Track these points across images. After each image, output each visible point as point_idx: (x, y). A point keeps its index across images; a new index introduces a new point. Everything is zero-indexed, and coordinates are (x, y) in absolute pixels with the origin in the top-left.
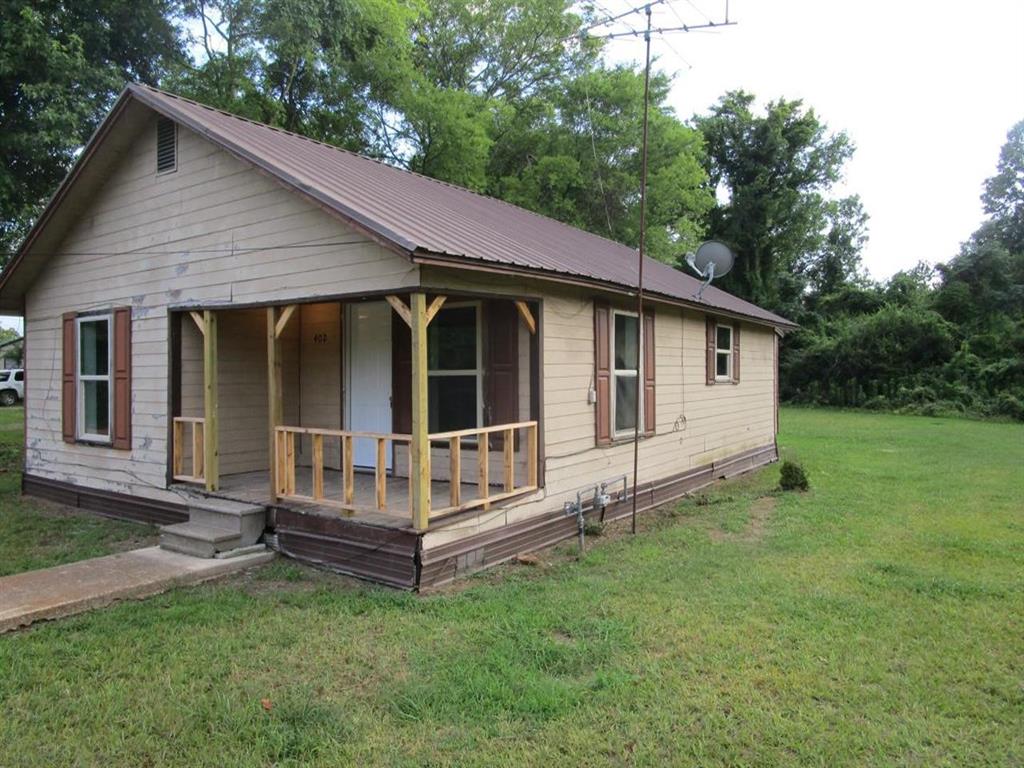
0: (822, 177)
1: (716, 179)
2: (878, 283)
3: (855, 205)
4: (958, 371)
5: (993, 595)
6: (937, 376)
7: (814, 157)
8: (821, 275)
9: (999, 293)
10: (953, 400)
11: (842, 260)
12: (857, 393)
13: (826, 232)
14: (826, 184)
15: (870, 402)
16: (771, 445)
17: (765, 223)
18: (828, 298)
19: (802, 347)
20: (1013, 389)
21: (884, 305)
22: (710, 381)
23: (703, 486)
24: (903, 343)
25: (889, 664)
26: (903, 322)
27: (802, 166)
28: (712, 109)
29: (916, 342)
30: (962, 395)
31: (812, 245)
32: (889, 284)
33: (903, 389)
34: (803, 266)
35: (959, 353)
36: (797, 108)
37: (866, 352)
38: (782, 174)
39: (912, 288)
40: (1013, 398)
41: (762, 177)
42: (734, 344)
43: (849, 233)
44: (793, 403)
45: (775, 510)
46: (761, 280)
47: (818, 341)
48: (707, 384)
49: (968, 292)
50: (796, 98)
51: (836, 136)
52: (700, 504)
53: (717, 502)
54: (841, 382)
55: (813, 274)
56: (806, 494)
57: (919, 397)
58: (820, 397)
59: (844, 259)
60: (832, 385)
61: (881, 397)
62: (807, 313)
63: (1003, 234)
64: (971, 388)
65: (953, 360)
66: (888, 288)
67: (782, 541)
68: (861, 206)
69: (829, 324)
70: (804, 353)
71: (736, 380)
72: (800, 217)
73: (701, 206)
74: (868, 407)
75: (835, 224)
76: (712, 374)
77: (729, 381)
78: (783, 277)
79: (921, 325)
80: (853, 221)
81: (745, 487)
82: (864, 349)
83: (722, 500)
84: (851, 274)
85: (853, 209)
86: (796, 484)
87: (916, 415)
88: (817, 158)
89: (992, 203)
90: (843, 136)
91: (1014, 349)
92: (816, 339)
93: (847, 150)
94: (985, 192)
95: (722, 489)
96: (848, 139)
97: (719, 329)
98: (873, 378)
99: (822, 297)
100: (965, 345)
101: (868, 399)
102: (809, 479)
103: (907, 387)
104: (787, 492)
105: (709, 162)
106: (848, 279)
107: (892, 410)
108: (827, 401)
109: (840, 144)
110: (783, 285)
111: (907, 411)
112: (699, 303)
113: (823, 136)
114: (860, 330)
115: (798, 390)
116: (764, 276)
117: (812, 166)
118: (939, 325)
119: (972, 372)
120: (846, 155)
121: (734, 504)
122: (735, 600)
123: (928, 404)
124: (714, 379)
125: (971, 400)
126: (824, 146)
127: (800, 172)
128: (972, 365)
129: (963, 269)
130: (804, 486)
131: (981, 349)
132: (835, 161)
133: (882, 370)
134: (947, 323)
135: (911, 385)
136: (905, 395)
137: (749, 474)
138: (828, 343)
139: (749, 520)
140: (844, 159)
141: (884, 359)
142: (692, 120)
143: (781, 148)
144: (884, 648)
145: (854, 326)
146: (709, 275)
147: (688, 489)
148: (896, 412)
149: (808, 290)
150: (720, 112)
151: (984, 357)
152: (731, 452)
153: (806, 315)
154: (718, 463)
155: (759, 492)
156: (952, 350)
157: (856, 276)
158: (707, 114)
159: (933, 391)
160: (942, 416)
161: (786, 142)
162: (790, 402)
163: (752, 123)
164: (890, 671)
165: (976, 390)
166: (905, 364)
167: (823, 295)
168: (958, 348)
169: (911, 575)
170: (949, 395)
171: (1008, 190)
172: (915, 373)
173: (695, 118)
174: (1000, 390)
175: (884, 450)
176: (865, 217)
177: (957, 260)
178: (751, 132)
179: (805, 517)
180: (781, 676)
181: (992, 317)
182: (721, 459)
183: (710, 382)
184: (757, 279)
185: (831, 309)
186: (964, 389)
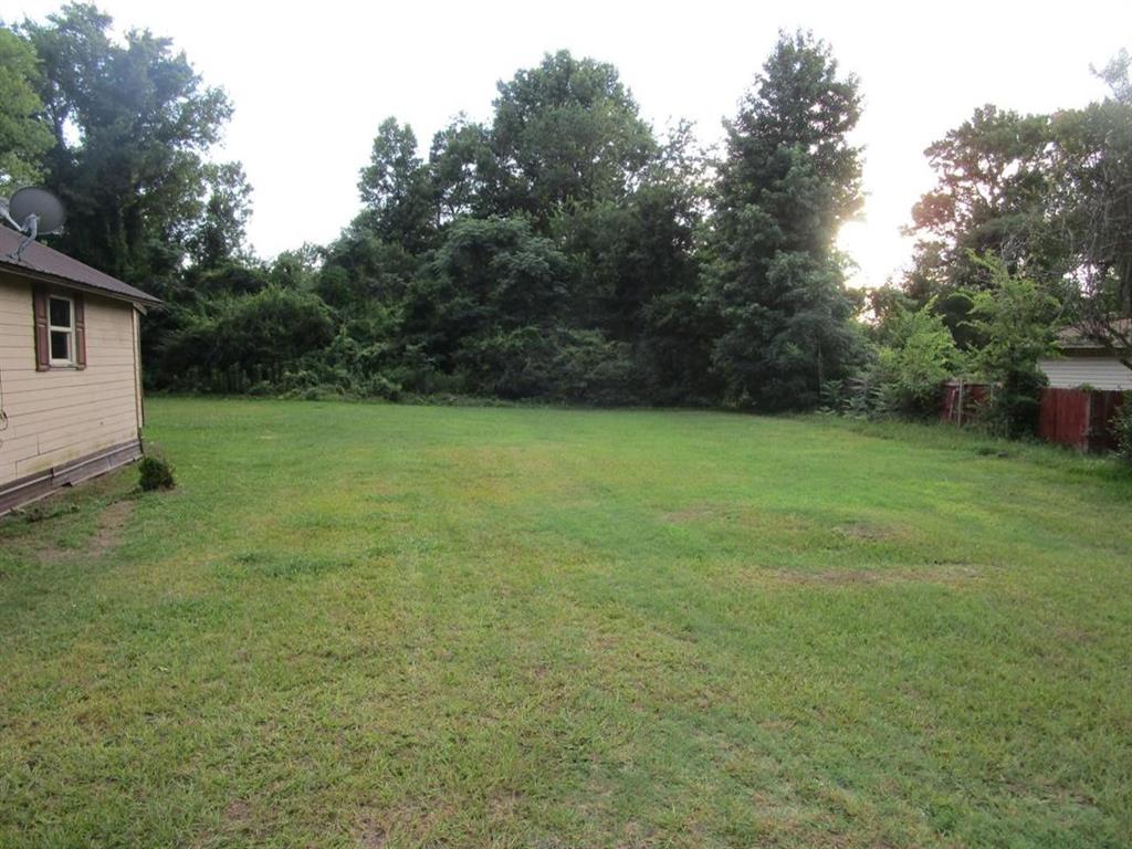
0: (196, 135)
1: (63, 112)
2: (264, 262)
3: (238, 173)
4: (338, 355)
5: (343, 565)
6: (319, 360)
7: (187, 110)
8: (202, 247)
9: (372, 280)
10: (333, 383)
11: (224, 233)
12: (241, 380)
13: (206, 199)
14: (202, 143)
15: (254, 388)
16: (134, 441)
17: (129, 178)
18: (210, 274)
19: (178, 327)
20: (385, 372)
21: (267, 286)
22: (41, 365)
23: (39, 498)
24: (286, 326)
25: (235, 656)
26: (286, 304)
27: (174, 118)
28: (52, 19)
29: (299, 324)
30: (342, 379)
31: (190, 211)
32: (275, 263)
33: (287, 373)
34: (180, 235)
35: (339, 337)
36: (167, 47)
37: (250, 335)
38: (150, 122)
39: (298, 269)
40: (384, 380)
41: (124, 121)
42: (76, 321)
43: (232, 204)
44: (171, 392)
45: (132, 514)
46: (127, 247)
47: (198, 321)
48: (38, 370)
49: (345, 278)
50: (165, 35)
51: (212, 90)
52: (31, 520)
53: (56, 515)
54: (223, 368)
55: (192, 245)
56: (172, 492)
57: (302, 381)
58: (200, 384)
59: (227, 232)
60: (214, 371)
61: (266, 382)
62: (184, 289)
63: (377, 223)
64: (349, 371)
65: (333, 344)
66: (273, 268)
67: (135, 549)
68: (244, 176)
69: (210, 303)
70: (180, 335)
71: (81, 364)
72: (173, 177)
73: (35, 142)
74: (252, 394)
75: (216, 191)
76: (44, 356)
77: (70, 366)
78: (153, 245)
79: (304, 308)
80: (236, 190)
81: (97, 493)
82: (248, 332)
83: (63, 512)
84: (235, 249)
85: (235, 177)
86: (159, 482)
87: (301, 400)
88: (192, 111)
89: (367, 192)
90: (219, 93)
91: (385, 335)
92: (195, 319)
93: (225, 111)
94: (362, 180)
95: (66, 498)
96: (226, 98)
97: (52, 300)
98: (257, 362)
99: (203, 273)
100: (344, 329)
101: (252, 385)
102: (175, 476)
103: (290, 371)
104: (147, 493)
105: (50, 88)
106: (232, 254)
107: (277, 395)
108: (209, 389)
109: (216, 101)
110: (153, 254)
111: (292, 396)
112: (16, 266)
113: (198, 87)
114: (242, 311)
115: (175, 377)
116: (130, 242)
117: (185, 119)
118: (319, 308)
119: (350, 356)
120: (224, 116)
121: (79, 515)
122: (63, 628)
123: (311, 389)
124: (47, 364)
125: (349, 383)
126: (198, 99)
127: (171, 125)
128: (350, 349)
129: (341, 254)
130: (168, 483)
131: (358, 333)
132: (211, 120)
133: (265, 354)
134: (328, 307)
135: (294, 370)
136: (289, 379)
137: (105, 477)
138: (208, 323)
139: (96, 532)
140: (221, 119)
141: (270, 343)
142: (23, 26)
143: (147, 91)
144: (233, 639)
145: (236, 306)
146: (30, 230)
147: (15, 505)
148: (281, 397)
149: (187, 262)
150: (64, 26)
151: (359, 341)
152: (77, 453)
153: (183, 292)
154: (59, 468)
155: (114, 497)
156: (331, 333)
157: (240, 252)
158: (45, 24)
159: (316, 376)
160: (324, 400)
161: (154, 85)
162: (166, 391)
163: (109, 51)
164: (235, 662)
165: (354, 373)
166: (289, 348)
167: (205, 270)
168: (337, 333)
169: (270, 559)
170: (331, 379)
171: (381, 182)
172: (299, 357)
173: (27, 25)
174: (374, 373)
175: (263, 437)
176: (248, 189)
177: (336, 245)
178: (108, 61)
179: (167, 518)
180: (111, 701)
181: (367, 304)
182: (64, 462)
183: (42, 367)
184: (121, 245)
185: (214, 286)
186: (343, 372)
